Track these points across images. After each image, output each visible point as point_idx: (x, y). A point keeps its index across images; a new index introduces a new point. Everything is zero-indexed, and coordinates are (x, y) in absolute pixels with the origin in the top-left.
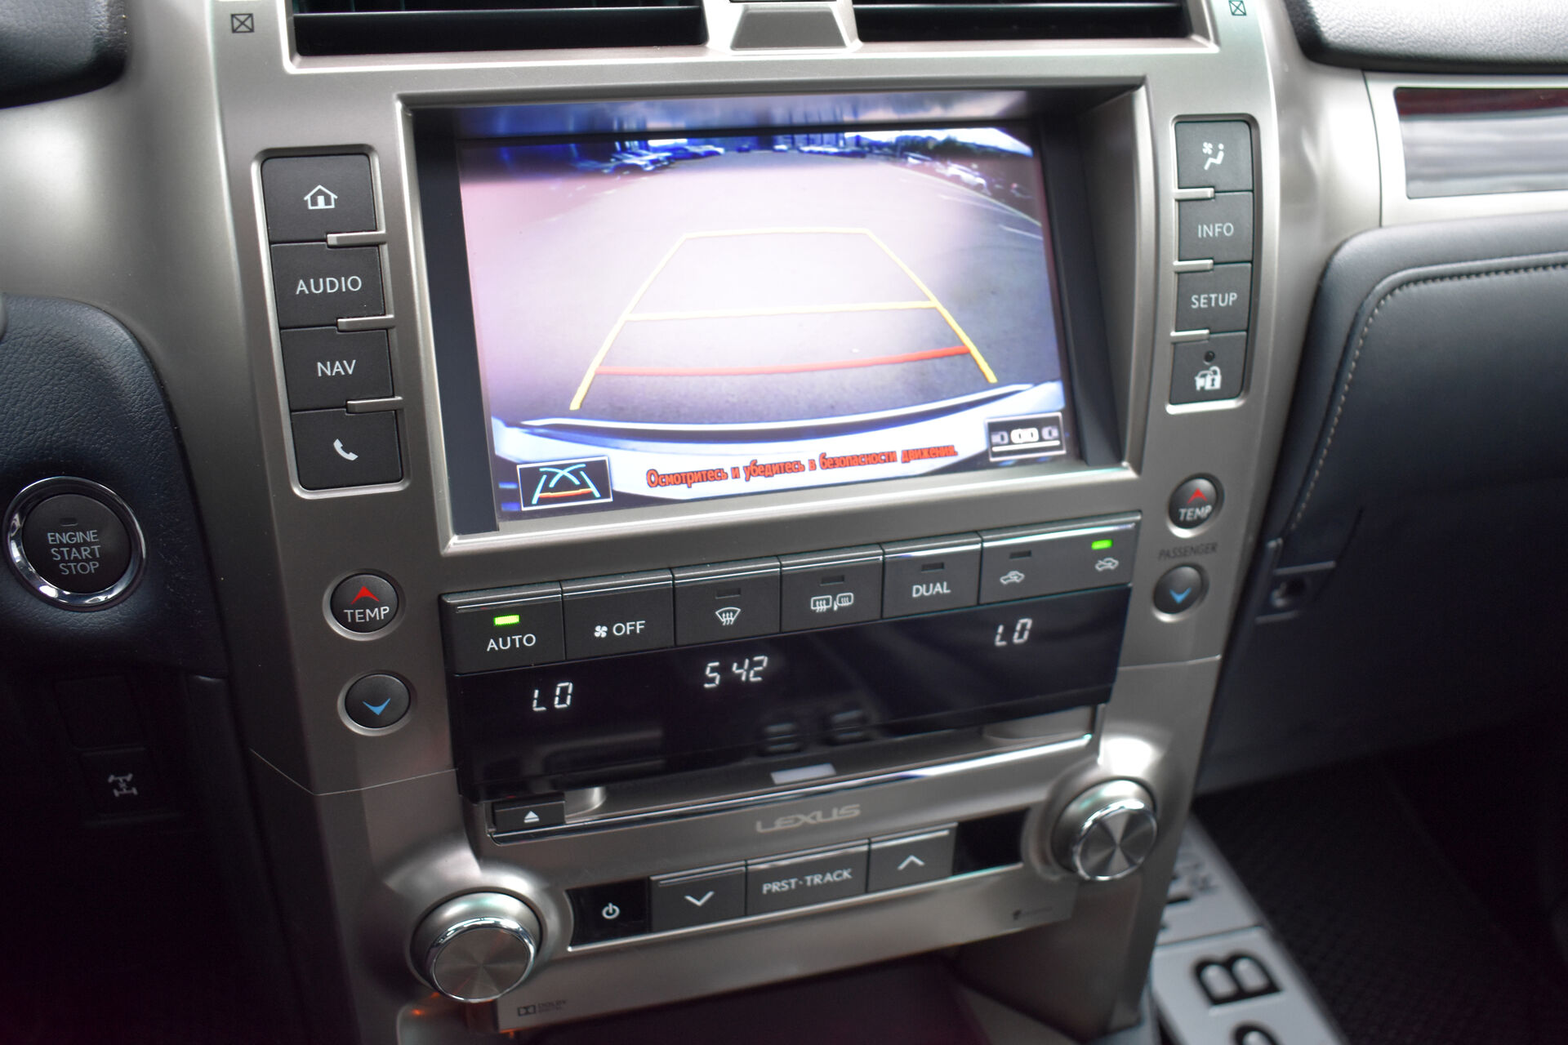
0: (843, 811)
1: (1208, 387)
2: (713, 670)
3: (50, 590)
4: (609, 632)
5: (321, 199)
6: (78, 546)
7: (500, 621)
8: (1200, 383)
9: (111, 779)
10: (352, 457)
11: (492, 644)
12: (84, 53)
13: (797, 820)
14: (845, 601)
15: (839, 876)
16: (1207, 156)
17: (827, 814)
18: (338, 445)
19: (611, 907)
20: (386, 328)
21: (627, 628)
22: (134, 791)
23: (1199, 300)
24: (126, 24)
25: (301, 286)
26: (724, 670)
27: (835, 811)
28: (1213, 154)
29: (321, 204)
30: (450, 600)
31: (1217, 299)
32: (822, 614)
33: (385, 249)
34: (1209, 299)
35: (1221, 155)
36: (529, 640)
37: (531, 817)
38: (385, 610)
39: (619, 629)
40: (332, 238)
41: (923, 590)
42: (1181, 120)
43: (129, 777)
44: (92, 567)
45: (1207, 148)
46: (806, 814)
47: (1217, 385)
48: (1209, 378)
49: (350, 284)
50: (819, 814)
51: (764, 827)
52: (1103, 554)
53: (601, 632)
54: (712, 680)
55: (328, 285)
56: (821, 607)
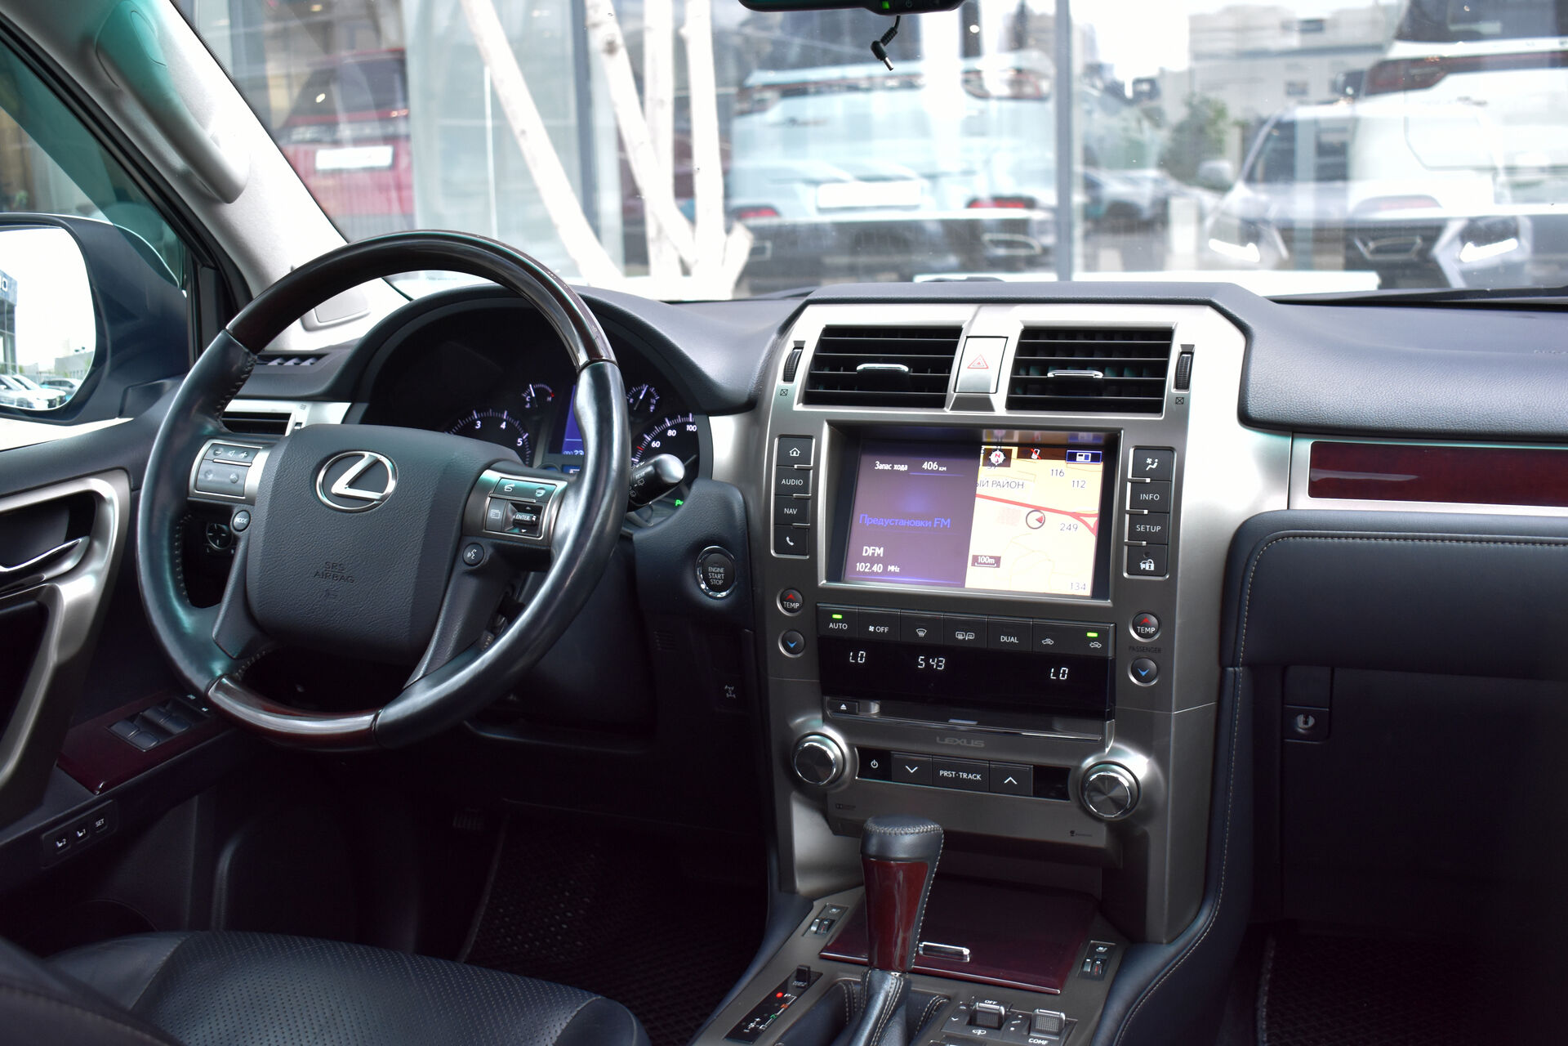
0: (976, 743)
1: (1147, 568)
2: (922, 660)
3: (703, 586)
4: (875, 629)
5: (795, 453)
6: (717, 573)
7: (835, 616)
8: (1143, 566)
9: (726, 687)
10: (792, 544)
11: (831, 625)
12: (745, 399)
13: (955, 741)
14: (970, 636)
15: (975, 777)
16: (1149, 464)
17: (969, 742)
18: (788, 539)
19: (874, 762)
20: (807, 499)
21: (882, 629)
22: (734, 696)
23: (1140, 527)
24: (760, 390)
25: (784, 482)
26: (926, 660)
27: (972, 741)
28: (1152, 464)
29: (795, 455)
30: (818, 605)
31: (1150, 528)
32: (960, 640)
33: (811, 471)
34: (1146, 528)
35: (1156, 464)
36: (845, 626)
37: (843, 707)
38: (797, 605)
39: (878, 629)
40: (796, 466)
41: (1005, 639)
42: (1137, 448)
43: (733, 688)
44: (721, 582)
45: (1149, 461)
46: (960, 739)
47: (1152, 568)
48: (1147, 565)
49: (799, 482)
50: (965, 741)
51: (940, 740)
52: (1093, 639)
53: (871, 629)
54: (921, 665)
55: (792, 482)
56: (960, 637)
